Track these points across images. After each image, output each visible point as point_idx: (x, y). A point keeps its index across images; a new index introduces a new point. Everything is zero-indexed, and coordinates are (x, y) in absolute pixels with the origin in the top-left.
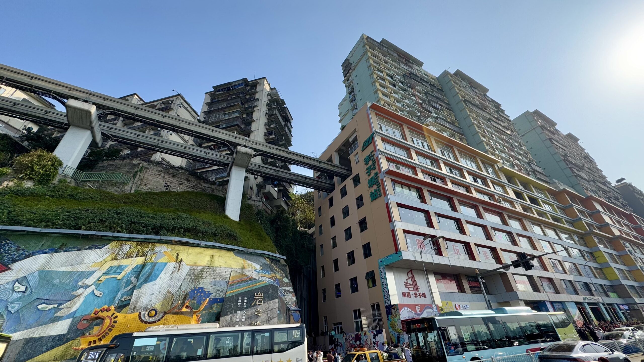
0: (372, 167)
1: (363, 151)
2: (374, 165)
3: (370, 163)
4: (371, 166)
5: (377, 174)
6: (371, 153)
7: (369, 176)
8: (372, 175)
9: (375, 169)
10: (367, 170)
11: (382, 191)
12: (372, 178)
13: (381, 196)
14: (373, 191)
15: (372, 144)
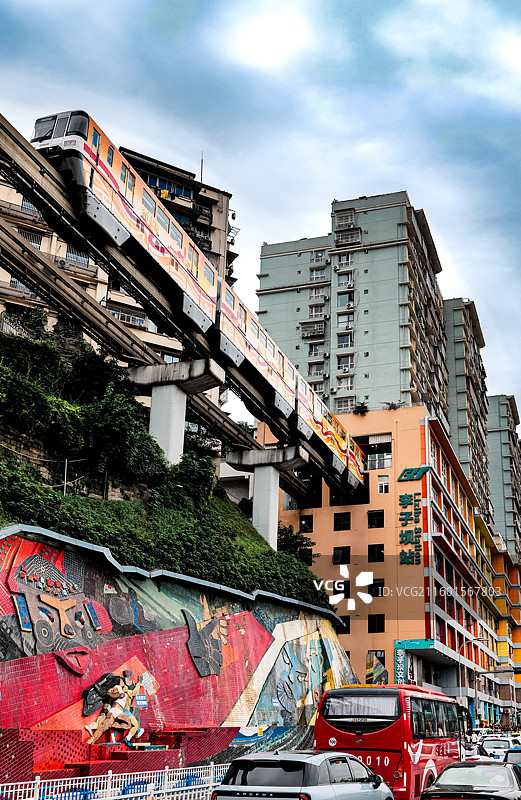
0: (413, 516)
1: (399, 481)
2: (417, 514)
3: (410, 509)
4: (411, 514)
5: (418, 531)
6: (416, 494)
7: (404, 525)
8: (411, 527)
9: (417, 522)
10: (401, 514)
11: (422, 558)
12: (408, 532)
13: (418, 563)
14: (406, 551)
15: (421, 482)
